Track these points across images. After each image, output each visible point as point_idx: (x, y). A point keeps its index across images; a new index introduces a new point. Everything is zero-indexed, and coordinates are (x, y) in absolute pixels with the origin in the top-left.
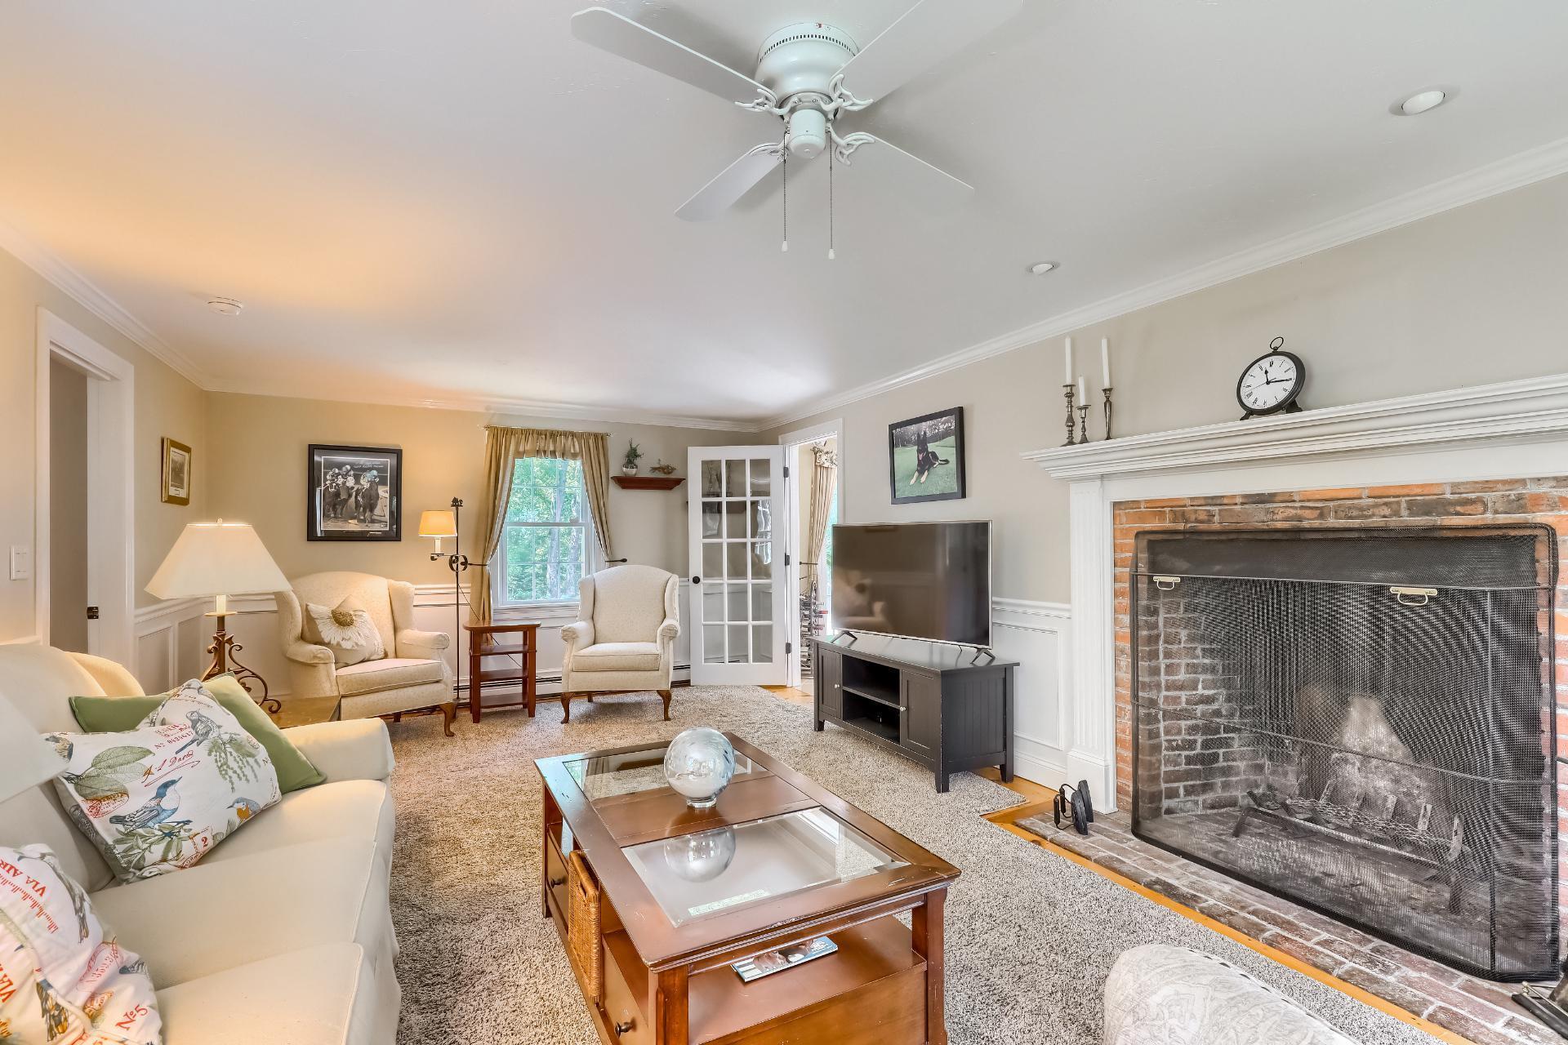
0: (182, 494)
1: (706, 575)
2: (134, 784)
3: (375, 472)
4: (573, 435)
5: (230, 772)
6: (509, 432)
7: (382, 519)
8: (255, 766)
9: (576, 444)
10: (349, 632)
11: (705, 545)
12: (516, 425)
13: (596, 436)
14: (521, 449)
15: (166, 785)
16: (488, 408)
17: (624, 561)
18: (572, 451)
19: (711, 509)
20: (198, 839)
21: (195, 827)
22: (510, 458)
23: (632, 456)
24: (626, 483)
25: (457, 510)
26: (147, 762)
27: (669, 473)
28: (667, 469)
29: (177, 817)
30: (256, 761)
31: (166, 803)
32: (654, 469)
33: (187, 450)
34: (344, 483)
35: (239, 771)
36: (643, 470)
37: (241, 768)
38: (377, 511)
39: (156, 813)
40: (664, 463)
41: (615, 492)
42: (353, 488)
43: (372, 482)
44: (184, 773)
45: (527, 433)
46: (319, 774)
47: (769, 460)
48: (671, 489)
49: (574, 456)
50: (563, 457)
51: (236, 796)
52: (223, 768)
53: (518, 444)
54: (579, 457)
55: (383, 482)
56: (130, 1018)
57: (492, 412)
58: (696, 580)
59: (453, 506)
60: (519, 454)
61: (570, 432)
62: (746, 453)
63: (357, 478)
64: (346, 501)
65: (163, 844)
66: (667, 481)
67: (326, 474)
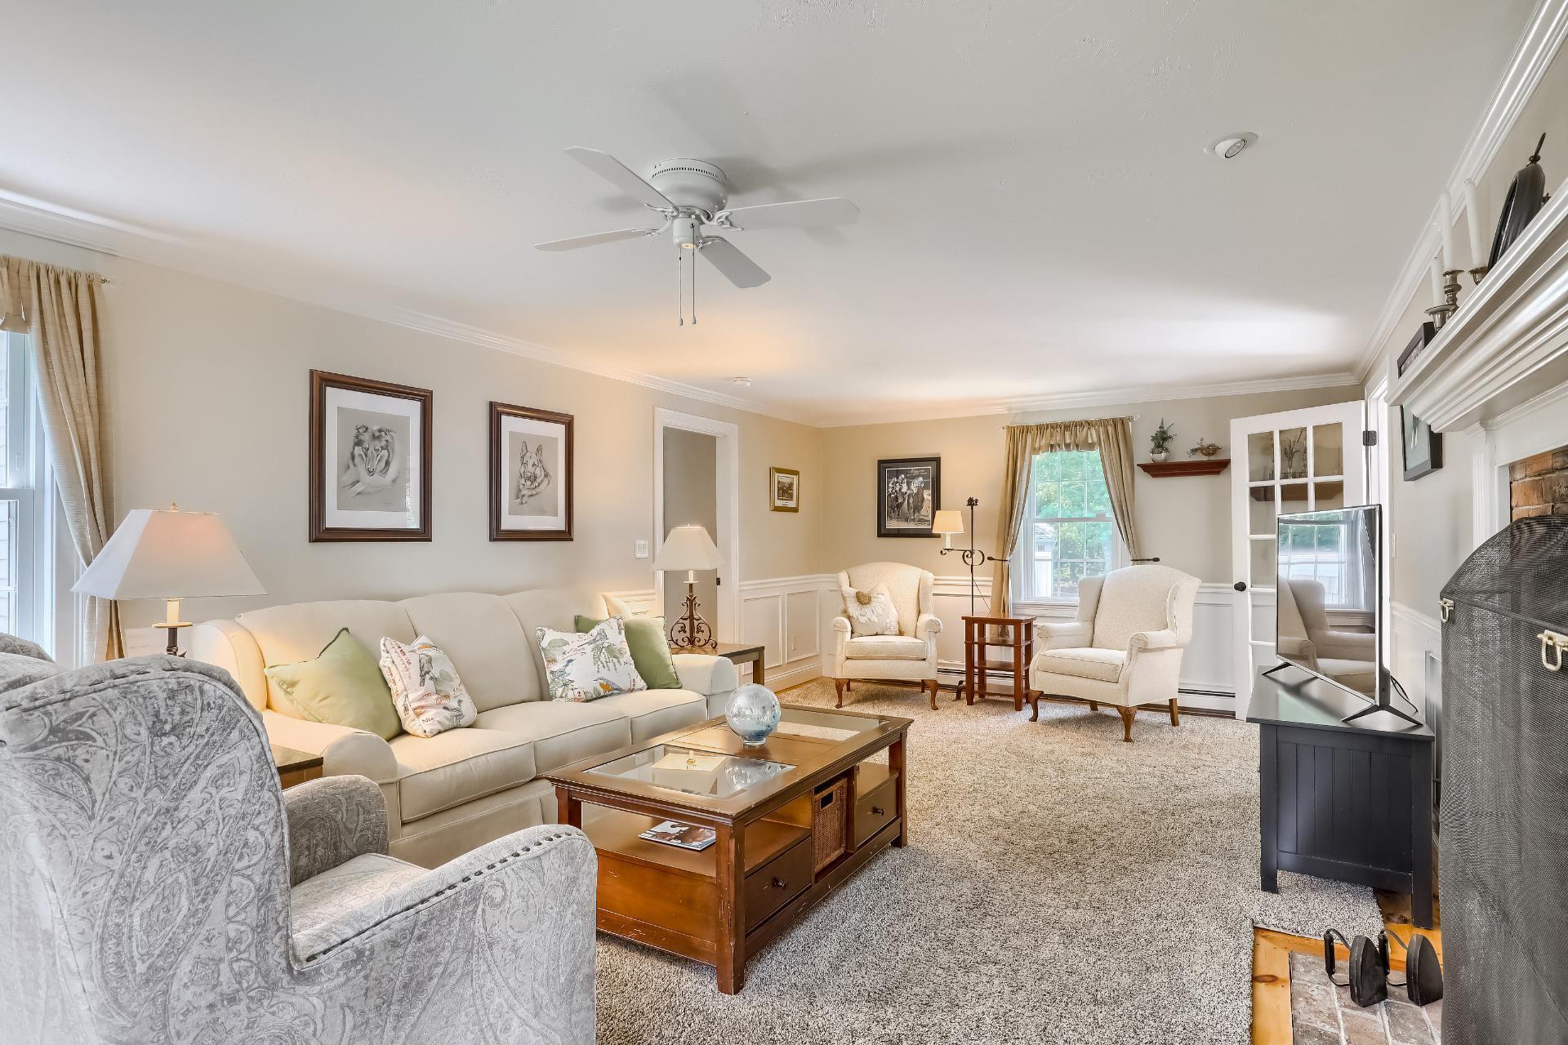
0: (792, 504)
1: (1253, 583)
2: (559, 658)
3: (921, 479)
4: (1089, 423)
5: (599, 662)
6: (1025, 430)
7: (926, 518)
8: (617, 664)
9: (1094, 433)
10: (867, 609)
11: (1253, 542)
12: (1032, 422)
13: (1114, 421)
14: (1037, 446)
15: (570, 661)
16: (1010, 409)
17: (1156, 560)
18: (1090, 441)
19: (1261, 495)
20: (576, 691)
21: (575, 685)
22: (1027, 454)
23: (1162, 439)
24: (1157, 470)
25: (972, 508)
26: (566, 648)
27: (1213, 454)
28: (1212, 450)
29: (570, 678)
30: (619, 661)
31: (568, 670)
32: (1194, 451)
33: (796, 473)
34: (900, 489)
35: (605, 663)
36: (1181, 453)
37: (606, 662)
38: (923, 512)
39: (562, 672)
40: (1206, 443)
41: (1144, 481)
42: (906, 493)
43: (919, 488)
44: (577, 657)
45: (1041, 428)
46: (678, 683)
47: (1339, 425)
48: (1218, 473)
49: (1091, 447)
50: (1077, 448)
51: (599, 676)
52: (596, 658)
53: (1033, 442)
54: (1097, 446)
55: (926, 487)
56: (428, 720)
57: (1014, 412)
58: (1241, 587)
59: (969, 505)
60: (1036, 451)
61: (1086, 422)
62: (1308, 418)
63: (909, 484)
64: (902, 503)
65: (561, 689)
66: (1213, 465)
67: (889, 483)
